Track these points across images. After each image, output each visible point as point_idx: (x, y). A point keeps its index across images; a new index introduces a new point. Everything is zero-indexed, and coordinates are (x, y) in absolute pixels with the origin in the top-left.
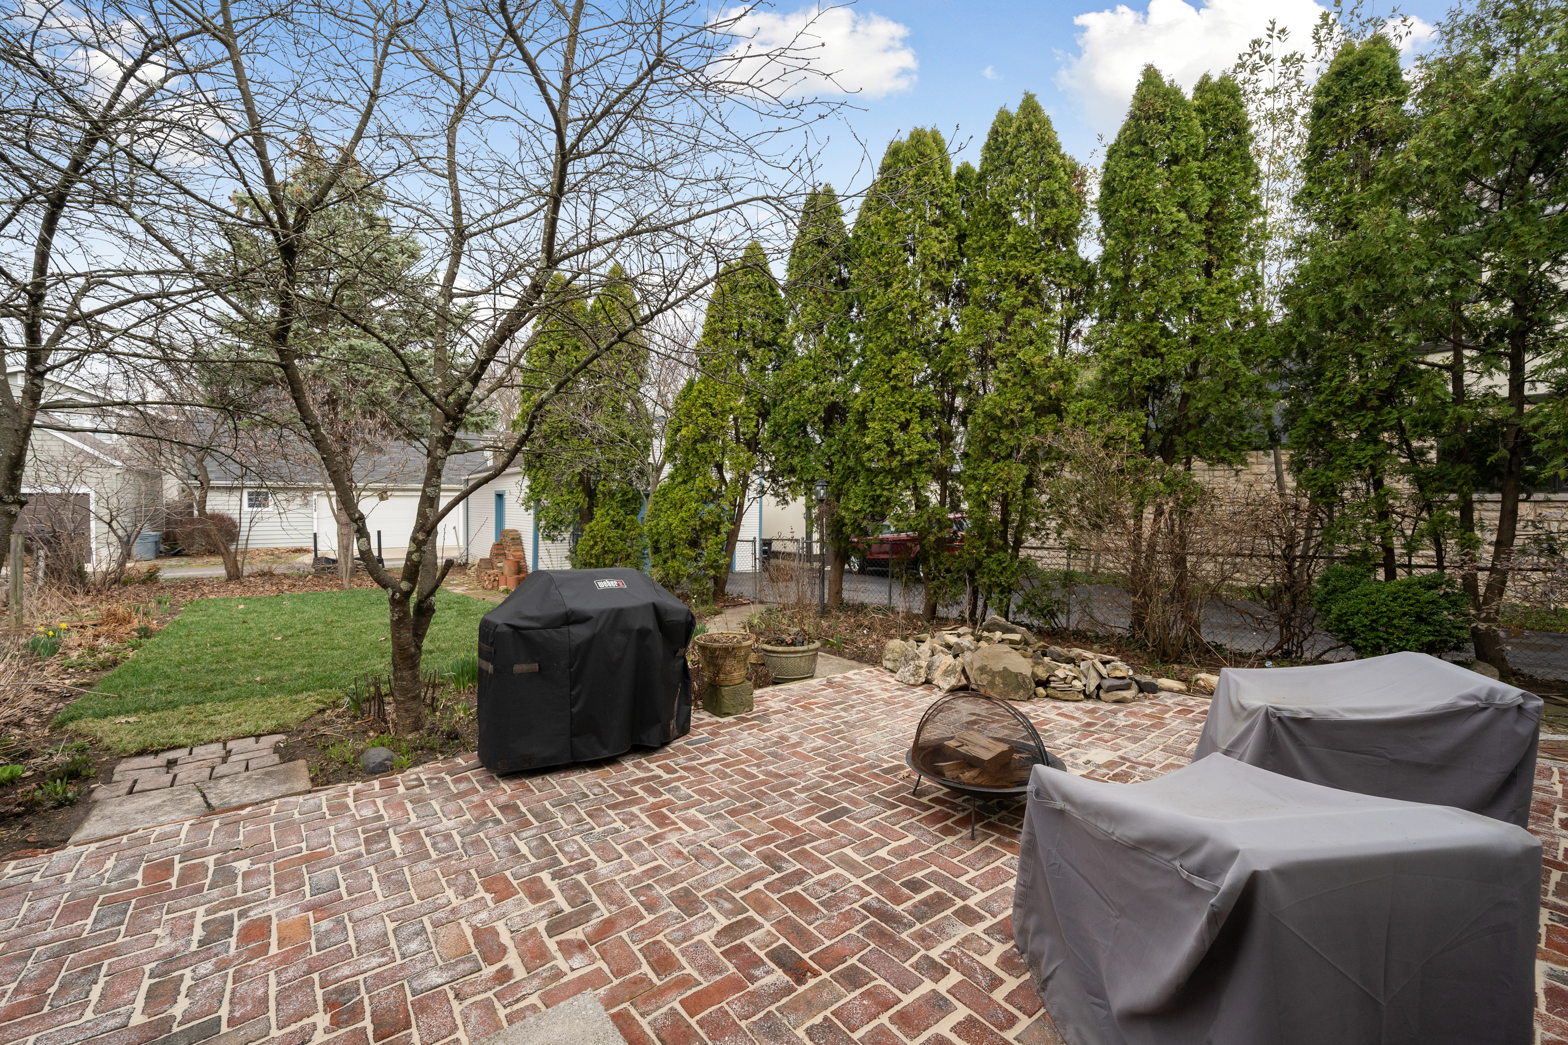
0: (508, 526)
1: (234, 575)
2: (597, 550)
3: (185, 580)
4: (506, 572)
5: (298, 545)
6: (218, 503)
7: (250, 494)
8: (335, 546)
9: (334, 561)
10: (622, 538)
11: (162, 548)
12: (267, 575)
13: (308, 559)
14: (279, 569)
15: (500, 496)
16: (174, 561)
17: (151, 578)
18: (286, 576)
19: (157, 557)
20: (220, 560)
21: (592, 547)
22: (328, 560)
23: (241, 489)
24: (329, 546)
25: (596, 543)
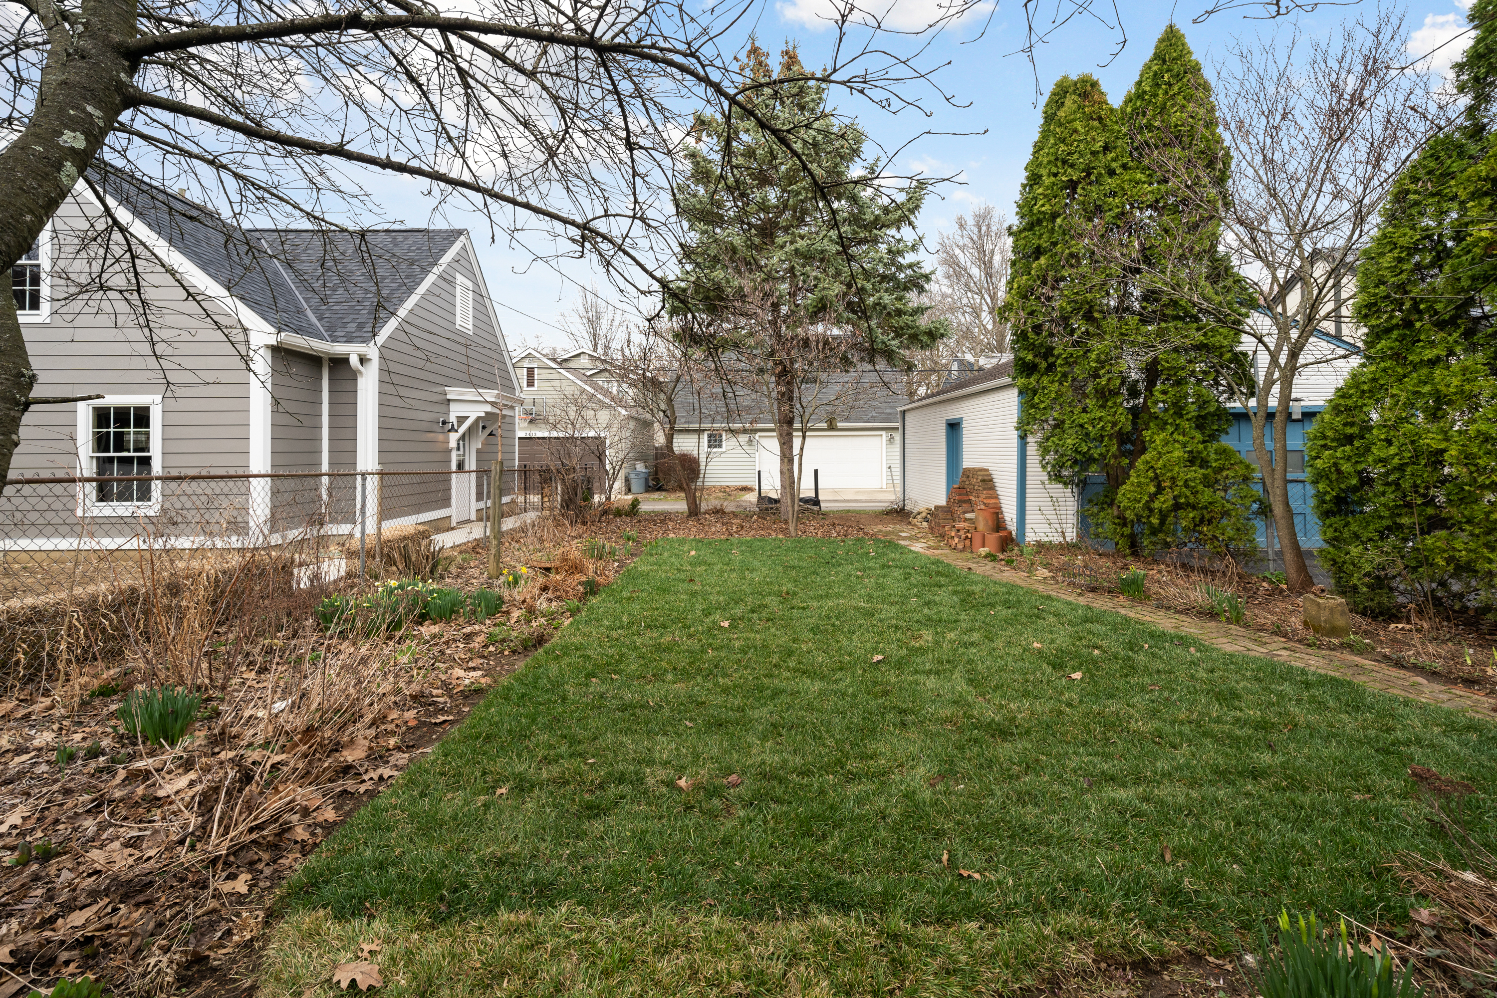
0: (969, 461)
1: (694, 512)
2: (1164, 502)
3: (658, 514)
4: (981, 526)
5: (744, 484)
6: (684, 444)
7: (710, 436)
8: (778, 485)
9: (776, 501)
10: (1208, 483)
11: (651, 483)
12: (718, 512)
13: (752, 497)
14: (730, 507)
15: (954, 427)
16: (656, 495)
17: (633, 510)
18: (735, 515)
19: (647, 491)
20: (683, 495)
21: (1153, 497)
22: (771, 500)
23: (699, 431)
24: (772, 486)
25: (1160, 489)
